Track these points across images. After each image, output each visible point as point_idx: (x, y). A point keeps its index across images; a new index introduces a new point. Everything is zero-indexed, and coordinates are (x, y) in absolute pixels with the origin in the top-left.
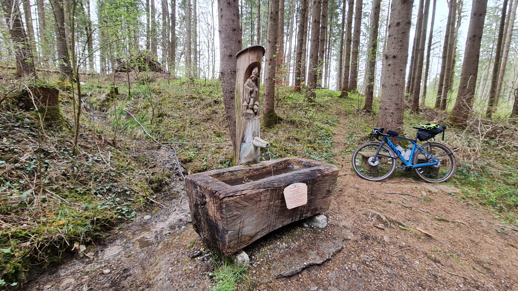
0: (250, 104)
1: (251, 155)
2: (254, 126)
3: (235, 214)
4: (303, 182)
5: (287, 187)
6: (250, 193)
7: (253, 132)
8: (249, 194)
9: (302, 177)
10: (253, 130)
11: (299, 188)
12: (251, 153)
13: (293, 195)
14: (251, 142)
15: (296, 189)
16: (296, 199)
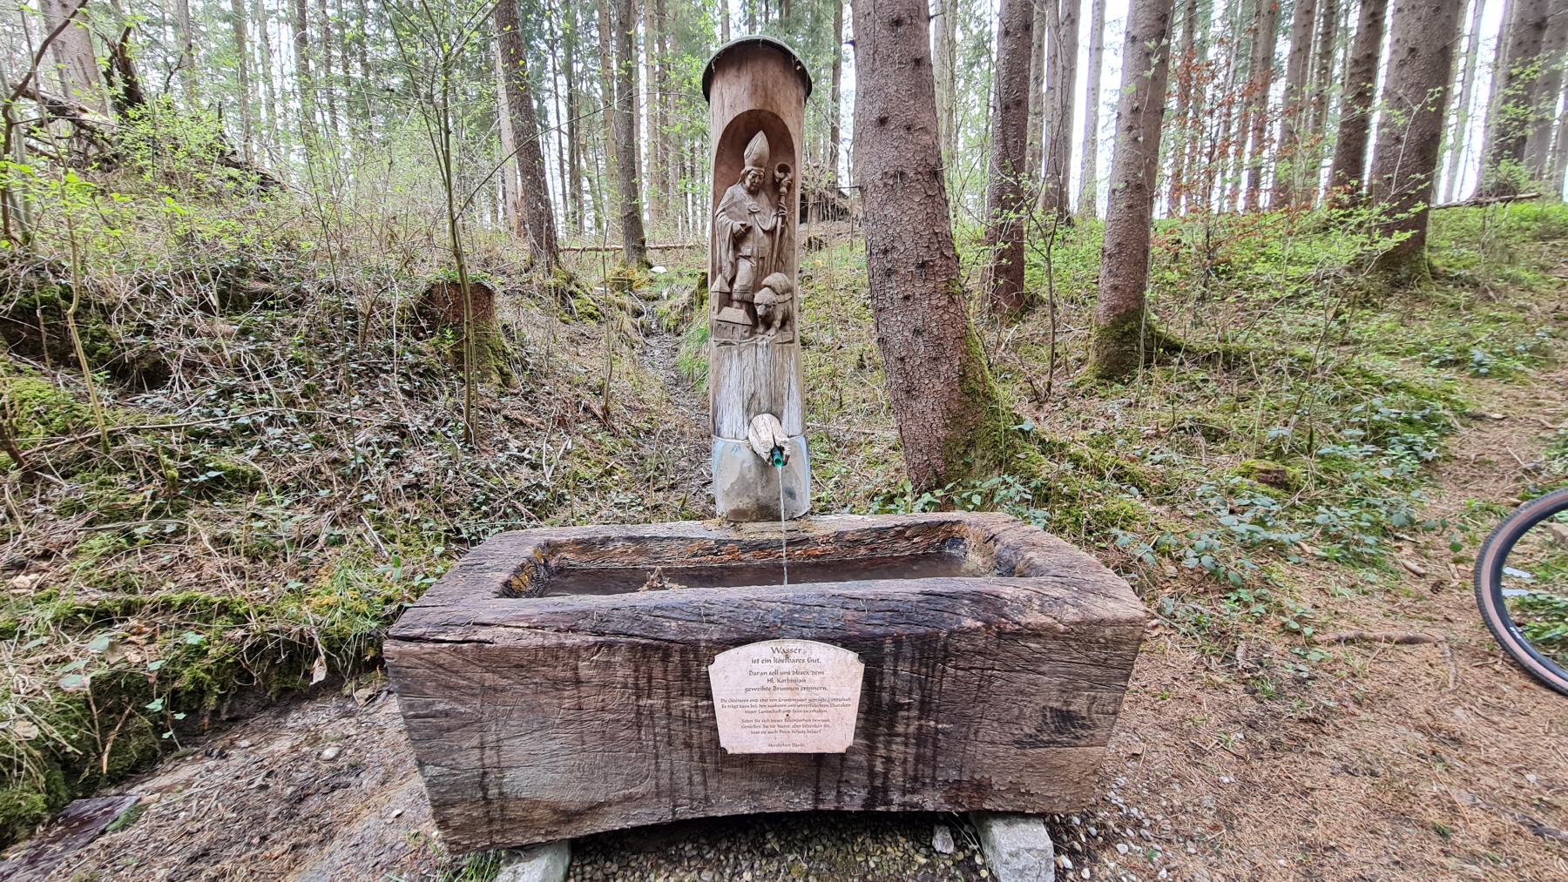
0: (736, 286)
1: (743, 486)
2: (749, 371)
3: (440, 707)
4: (846, 642)
5: (733, 652)
6: (510, 642)
7: (747, 396)
8: (500, 643)
9: (850, 615)
10: (748, 388)
11: (810, 667)
12: (742, 477)
13: (766, 695)
14: (741, 436)
15: (787, 666)
16: (782, 716)
